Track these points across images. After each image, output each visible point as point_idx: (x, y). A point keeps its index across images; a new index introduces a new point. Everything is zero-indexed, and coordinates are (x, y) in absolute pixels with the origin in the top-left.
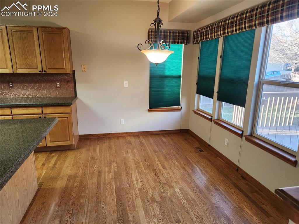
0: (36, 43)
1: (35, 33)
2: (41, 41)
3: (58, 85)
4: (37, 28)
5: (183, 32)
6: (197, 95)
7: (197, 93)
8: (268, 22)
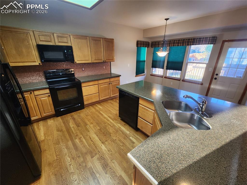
0: (102, 46)
1: (102, 41)
2: (104, 45)
3: (104, 68)
4: (103, 38)
5: (146, 42)
6: (152, 68)
7: (152, 67)
8: (190, 45)
